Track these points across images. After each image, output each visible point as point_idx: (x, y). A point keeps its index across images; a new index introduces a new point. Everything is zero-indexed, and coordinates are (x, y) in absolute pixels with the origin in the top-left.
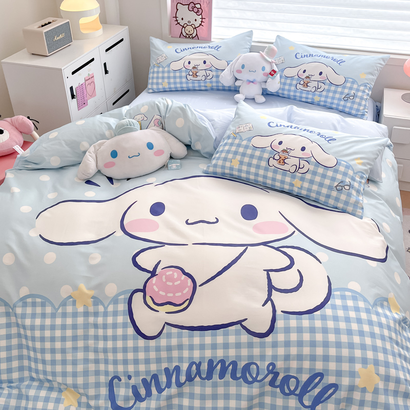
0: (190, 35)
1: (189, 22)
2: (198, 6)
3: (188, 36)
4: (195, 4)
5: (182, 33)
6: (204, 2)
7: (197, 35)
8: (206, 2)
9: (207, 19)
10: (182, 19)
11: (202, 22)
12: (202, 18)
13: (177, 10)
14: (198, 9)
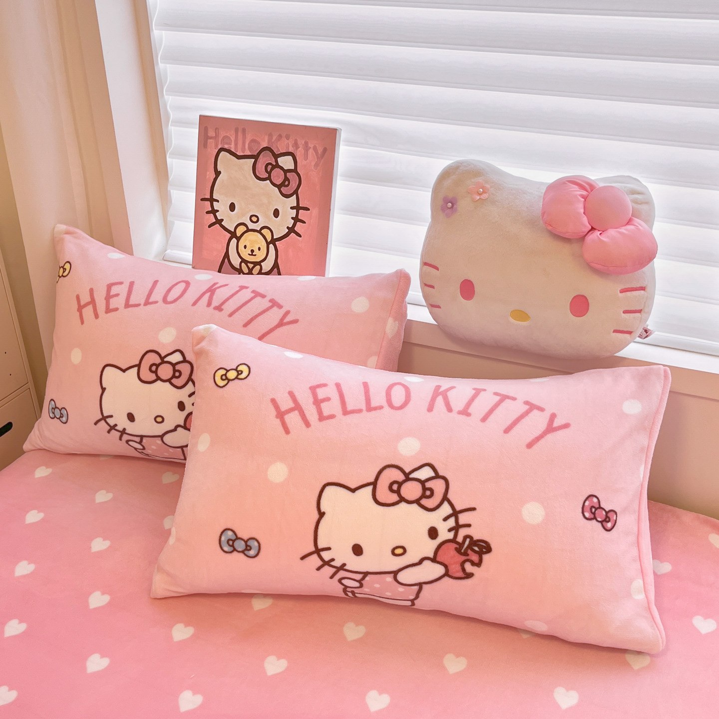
0: (256, 264)
1: (254, 218)
2: (286, 162)
3: (245, 270)
4: (276, 156)
5: (227, 255)
6: (307, 148)
7: (276, 265)
8: (315, 149)
9: (314, 212)
10: (232, 207)
11: (296, 219)
12: (297, 208)
13: (218, 173)
14: (286, 171)
